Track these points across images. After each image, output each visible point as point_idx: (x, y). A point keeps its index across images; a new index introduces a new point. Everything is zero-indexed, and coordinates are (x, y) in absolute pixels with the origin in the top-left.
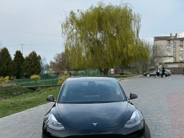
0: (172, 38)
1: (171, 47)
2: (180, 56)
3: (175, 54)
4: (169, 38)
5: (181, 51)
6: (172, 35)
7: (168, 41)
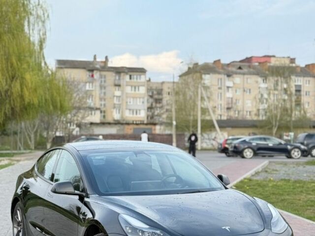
0: (98, 66)
1: (95, 86)
2: (114, 107)
3: (103, 103)
4: (91, 66)
5: (117, 97)
6: (98, 60)
7: (88, 73)
